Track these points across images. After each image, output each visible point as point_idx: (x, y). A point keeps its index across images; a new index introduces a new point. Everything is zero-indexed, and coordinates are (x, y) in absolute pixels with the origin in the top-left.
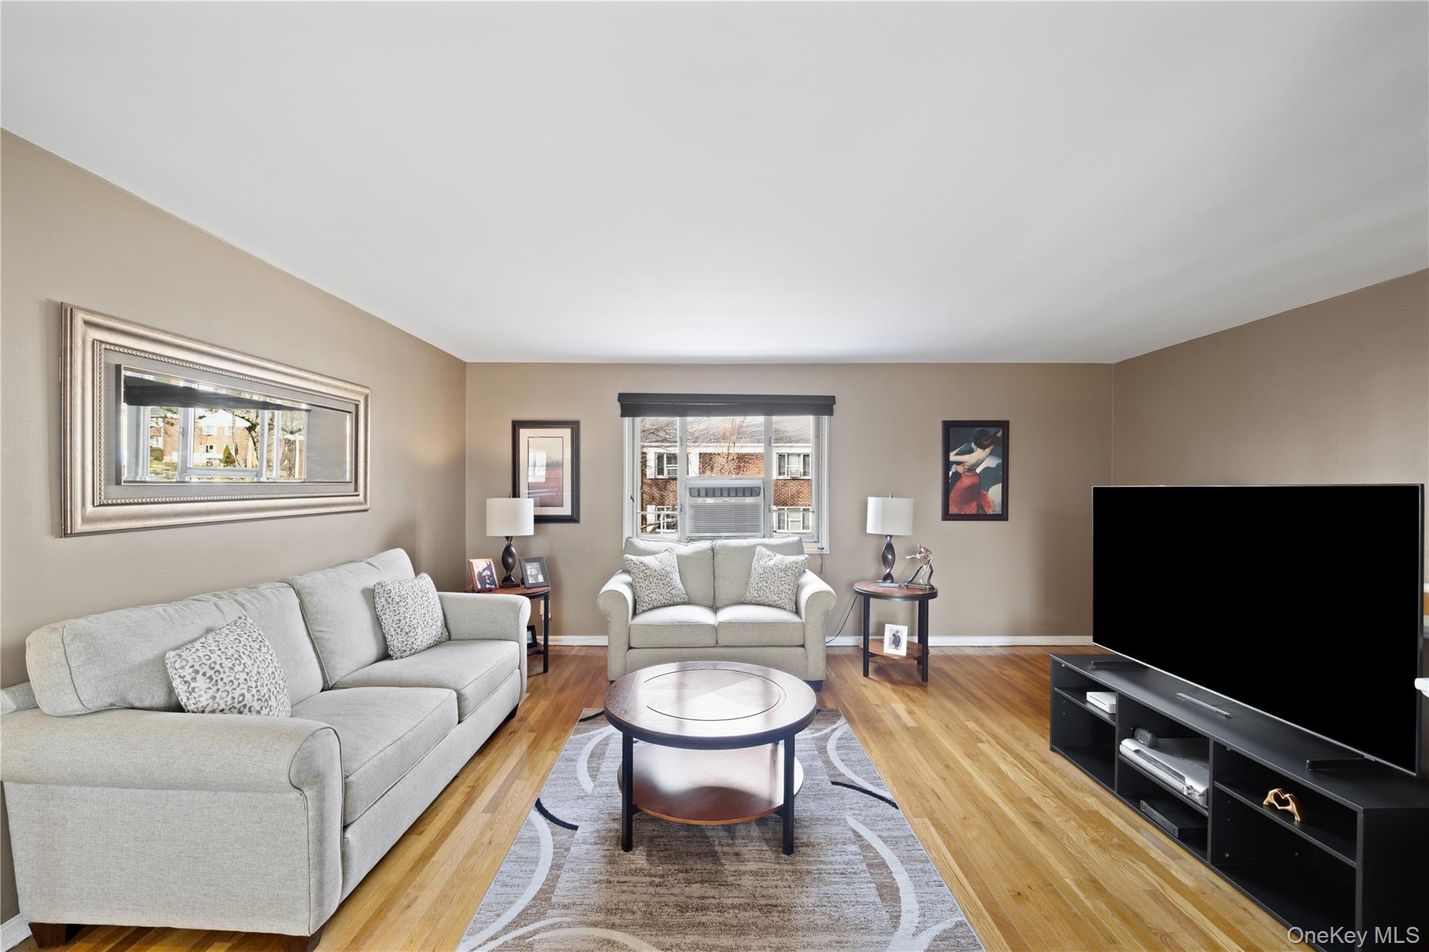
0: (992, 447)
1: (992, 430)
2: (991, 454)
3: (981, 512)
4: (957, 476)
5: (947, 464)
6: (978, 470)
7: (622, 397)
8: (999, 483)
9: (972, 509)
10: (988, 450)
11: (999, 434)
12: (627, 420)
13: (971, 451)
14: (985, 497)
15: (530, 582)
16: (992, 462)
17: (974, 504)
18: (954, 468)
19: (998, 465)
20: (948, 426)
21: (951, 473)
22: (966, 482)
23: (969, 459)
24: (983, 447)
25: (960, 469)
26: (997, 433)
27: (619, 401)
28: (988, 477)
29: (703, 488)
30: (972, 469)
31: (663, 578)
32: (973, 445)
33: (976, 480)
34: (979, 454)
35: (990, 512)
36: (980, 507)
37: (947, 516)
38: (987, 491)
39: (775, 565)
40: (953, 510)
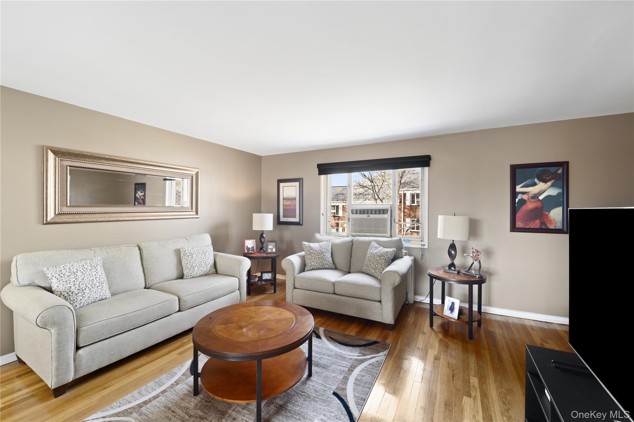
0: (553, 181)
1: (553, 169)
2: (552, 186)
3: (543, 227)
4: (523, 202)
5: (514, 194)
6: (541, 198)
7: (319, 166)
8: (559, 206)
9: (536, 224)
10: (549, 184)
11: (560, 171)
12: (322, 177)
13: (534, 184)
14: (547, 216)
15: (269, 251)
16: (554, 192)
17: (538, 222)
18: (519, 197)
19: (558, 194)
20: (514, 169)
21: (517, 200)
22: (530, 206)
23: (533, 190)
24: (545, 181)
25: (525, 197)
26: (558, 170)
27: (317, 168)
28: (551, 202)
29: (358, 209)
30: (535, 196)
31: (319, 254)
32: (536, 180)
33: (539, 204)
34: (541, 186)
35: (552, 227)
36: (542, 223)
37: (514, 228)
38: (549, 212)
39: (376, 252)
40: (519, 224)
